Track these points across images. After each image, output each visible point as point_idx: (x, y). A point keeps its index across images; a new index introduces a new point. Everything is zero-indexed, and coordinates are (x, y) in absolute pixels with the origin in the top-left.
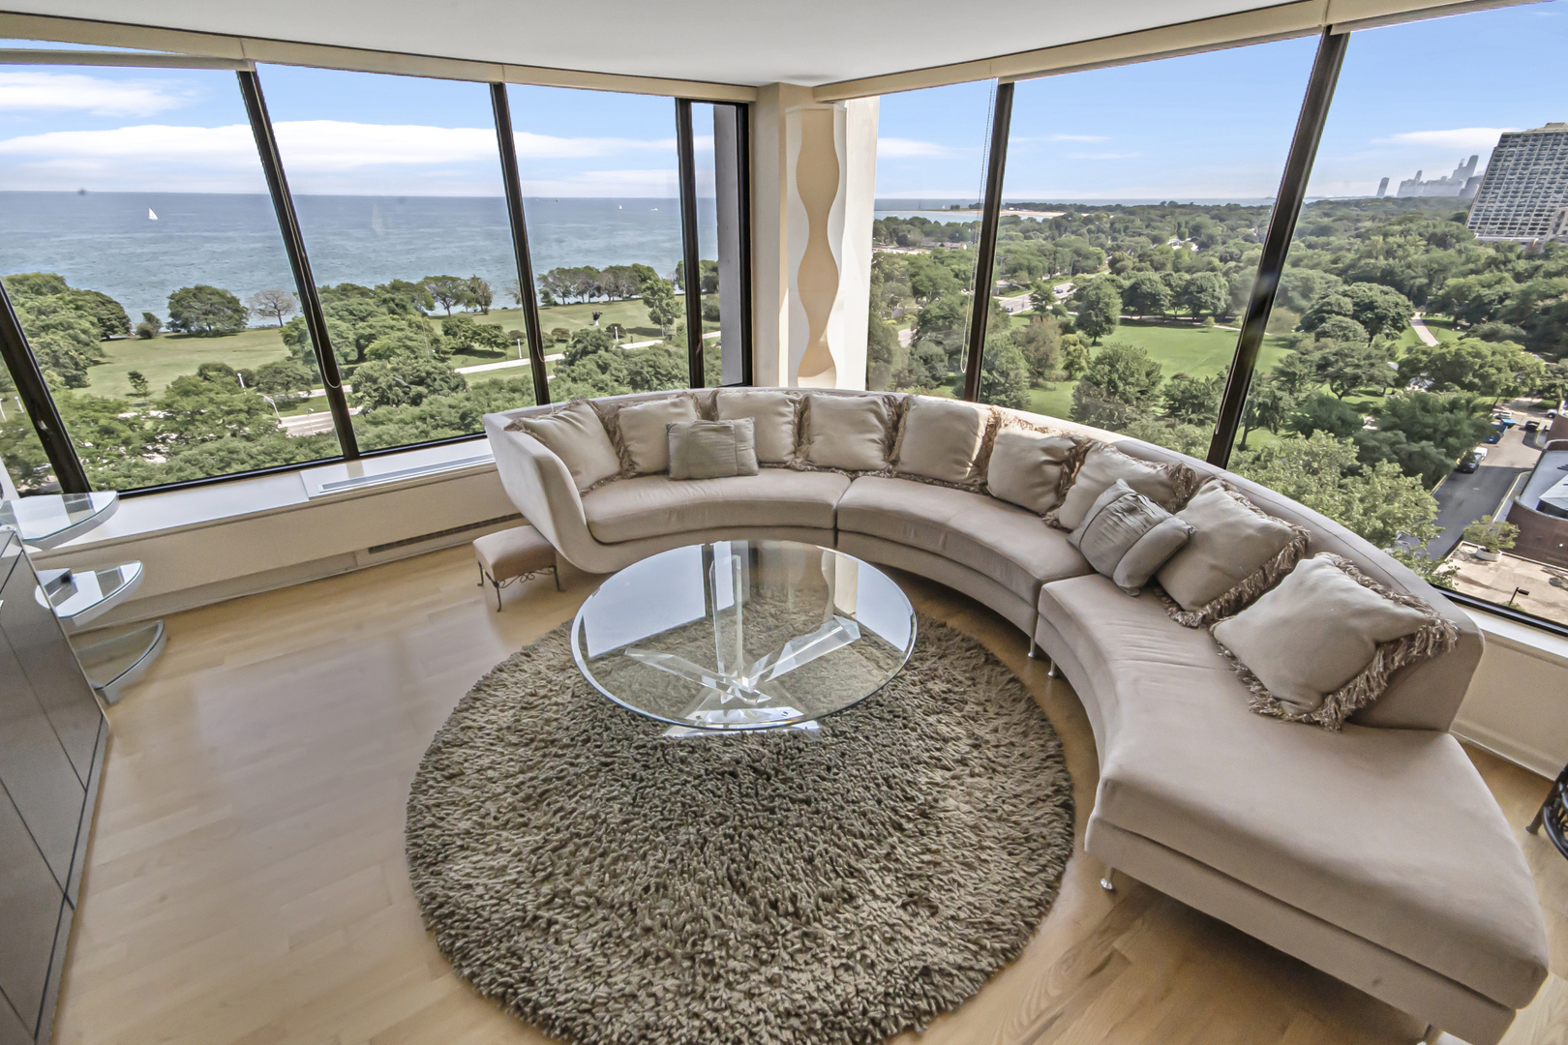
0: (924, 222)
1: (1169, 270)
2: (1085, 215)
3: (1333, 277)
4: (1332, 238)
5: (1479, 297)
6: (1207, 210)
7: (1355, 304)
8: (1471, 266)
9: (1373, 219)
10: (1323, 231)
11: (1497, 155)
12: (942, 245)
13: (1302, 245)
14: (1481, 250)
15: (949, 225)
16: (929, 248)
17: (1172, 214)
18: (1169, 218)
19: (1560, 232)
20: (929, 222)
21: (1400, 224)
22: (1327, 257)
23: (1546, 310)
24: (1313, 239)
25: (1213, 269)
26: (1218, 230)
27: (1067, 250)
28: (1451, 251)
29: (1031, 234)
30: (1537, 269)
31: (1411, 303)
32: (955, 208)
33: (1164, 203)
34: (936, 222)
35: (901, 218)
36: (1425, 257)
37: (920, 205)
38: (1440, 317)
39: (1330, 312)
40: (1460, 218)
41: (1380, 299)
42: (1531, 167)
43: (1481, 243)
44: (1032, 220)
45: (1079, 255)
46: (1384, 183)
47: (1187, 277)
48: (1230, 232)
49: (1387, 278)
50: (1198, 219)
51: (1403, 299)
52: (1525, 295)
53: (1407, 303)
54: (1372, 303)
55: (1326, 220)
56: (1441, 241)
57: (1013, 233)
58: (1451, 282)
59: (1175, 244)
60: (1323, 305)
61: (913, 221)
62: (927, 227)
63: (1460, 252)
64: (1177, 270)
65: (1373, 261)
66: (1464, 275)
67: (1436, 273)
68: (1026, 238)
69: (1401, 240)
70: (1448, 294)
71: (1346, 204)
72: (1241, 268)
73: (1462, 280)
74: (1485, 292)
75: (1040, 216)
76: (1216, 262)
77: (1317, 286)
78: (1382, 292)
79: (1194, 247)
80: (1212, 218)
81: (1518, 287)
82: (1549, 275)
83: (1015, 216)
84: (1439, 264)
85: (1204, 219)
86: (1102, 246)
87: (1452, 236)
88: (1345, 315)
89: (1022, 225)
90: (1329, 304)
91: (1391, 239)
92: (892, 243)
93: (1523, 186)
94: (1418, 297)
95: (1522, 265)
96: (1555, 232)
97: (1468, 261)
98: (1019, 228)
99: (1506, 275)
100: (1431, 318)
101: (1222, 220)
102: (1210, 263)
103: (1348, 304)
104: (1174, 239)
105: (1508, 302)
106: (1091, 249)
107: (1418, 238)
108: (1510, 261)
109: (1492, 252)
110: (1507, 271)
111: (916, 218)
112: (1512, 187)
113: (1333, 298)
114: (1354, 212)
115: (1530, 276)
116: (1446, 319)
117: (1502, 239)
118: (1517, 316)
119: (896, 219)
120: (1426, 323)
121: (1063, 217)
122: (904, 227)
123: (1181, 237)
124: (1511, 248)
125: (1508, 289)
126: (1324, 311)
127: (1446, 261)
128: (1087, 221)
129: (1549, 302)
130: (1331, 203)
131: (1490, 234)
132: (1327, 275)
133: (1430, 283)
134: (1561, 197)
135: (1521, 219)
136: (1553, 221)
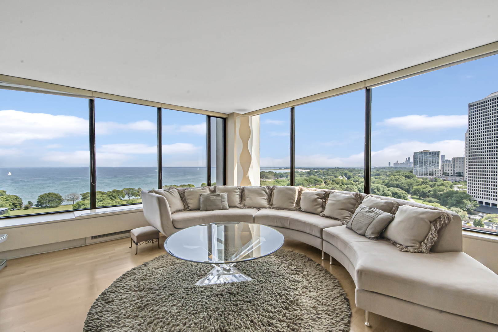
0: (272, 172)
1: (341, 184)
2: (316, 171)
3: (384, 186)
4: (381, 176)
5: (423, 191)
6: (347, 169)
7: (392, 193)
8: (418, 183)
9: (390, 172)
10: (378, 175)
11: (414, 157)
12: (278, 178)
13: (374, 178)
14: (419, 179)
15: (279, 173)
16: (274, 179)
17: (338, 170)
18: (338, 171)
19: (437, 175)
20: (274, 172)
21: (397, 173)
22: (381, 181)
23: (441, 195)
24: (376, 177)
25: (352, 184)
26: (351, 174)
27: (312, 179)
28: (412, 180)
29: (302, 175)
30: (435, 184)
31: (406, 193)
32: (280, 169)
35: (266, 171)
36: (405, 181)
38: (415, 196)
40: (411, 172)
41: (398, 192)
42: (424, 160)
43: (418, 178)
44: (302, 172)
45: (316, 181)
46: (390, 163)
47: (346, 186)
48: (355, 175)
49: (398, 186)
50: (345, 172)
51: (404, 192)
52: (435, 191)
53: (405, 193)
54: (396, 193)
55: (378, 172)
56: (408, 177)
58: (415, 187)
59: (341, 178)
60: (384, 193)
61: (269, 172)
62: (273, 174)
63: (414, 180)
64: (343, 184)
65: (393, 182)
66: (418, 186)
67: (411, 185)
68: (301, 176)
69: (398, 177)
70: (415, 190)
71: (382, 168)
72: (360, 184)
74: (424, 190)
75: (304, 171)
76: (353, 182)
77: (381, 188)
78: (398, 190)
79: (346, 179)
80: (349, 171)
81: (432, 189)
82: (438, 186)
83: (297, 171)
84: (410, 183)
85: (347, 171)
86: (321, 178)
87: (411, 176)
90: (385, 193)
91: (395, 177)
92: (264, 178)
93: (423, 164)
94: (408, 191)
95: (431, 183)
96: (436, 175)
98: (298, 174)
99: (428, 186)
100: (413, 197)
101: (352, 172)
102: (351, 182)
103: (390, 193)
104: (341, 177)
105: (431, 193)
106: (319, 179)
107: (402, 176)
108: (427, 182)
109: (422, 180)
110: (428, 184)
111: (270, 171)
112: (421, 164)
113: (386, 191)
114: (384, 170)
115: (434, 186)
116: (417, 197)
117: (423, 177)
118: (435, 196)
119: (264, 172)
120: (412, 198)
121: (310, 171)
122: (267, 174)
123: (342, 176)
124: (426, 179)
125: (430, 189)
127: (411, 182)
128: (316, 172)
129: (441, 193)
130: (378, 168)
131: (420, 176)
132: (382, 186)
133: (409, 188)
134: (433, 167)
135: (426, 172)
136: (434, 173)
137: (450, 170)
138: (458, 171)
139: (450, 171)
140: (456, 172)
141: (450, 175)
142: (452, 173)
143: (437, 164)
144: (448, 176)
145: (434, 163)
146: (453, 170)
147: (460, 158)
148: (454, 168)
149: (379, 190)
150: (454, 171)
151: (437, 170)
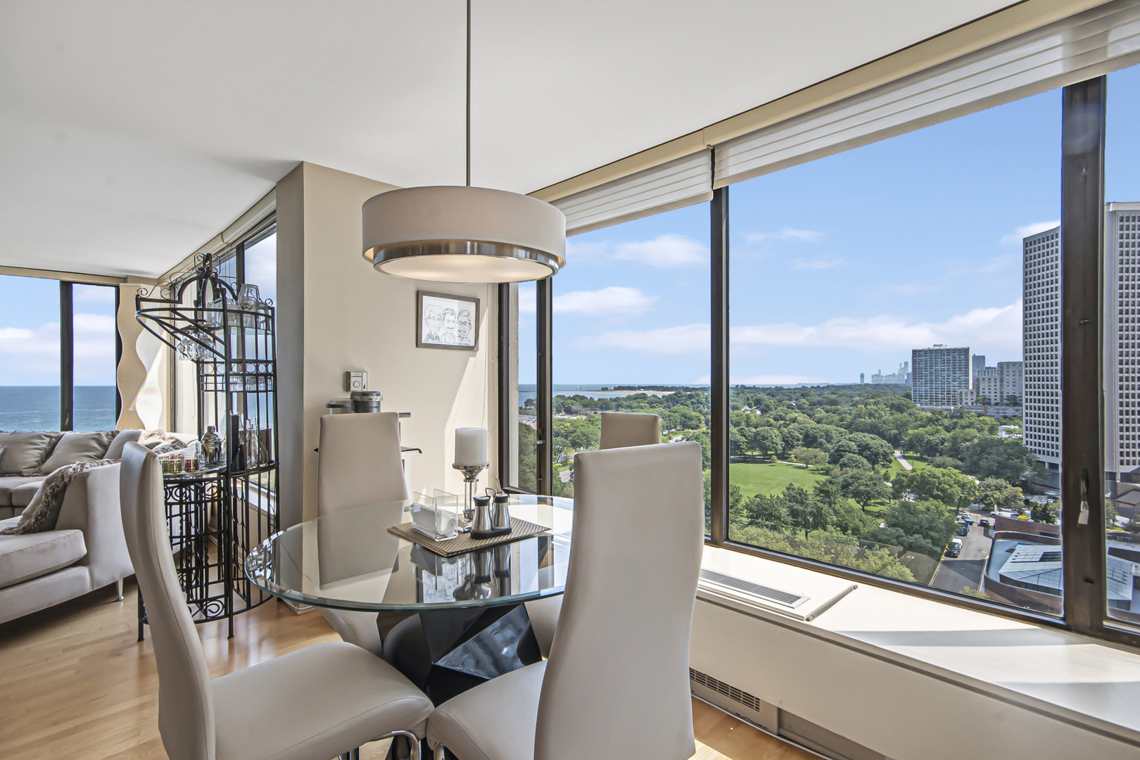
0: (583, 398)
1: (743, 425)
2: (688, 393)
3: (843, 430)
4: (839, 407)
5: (929, 441)
6: (764, 390)
7: (858, 446)
8: (919, 423)
9: (860, 395)
10: (833, 403)
11: (914, 362)
12: (595, 413)
13: (822, 410)
14: (923, 414)
15: (600, 399)
16: (586, 415)
17: (743, 392)
18: (741, 395)
19: (963, 403)
20: (586, 398)
21: (873, 398)
22: (837, 418)
23: (968, 448)
24: (828, 407)
25: (771, 425)
26: (771, 401)
27: (677, 414)
28: (905, 414)
29: (654, 405)
30: (956, 423)
31: (890, 445)
32: (605, 389)
33: (737, 386)
34: (591, 398)
36: (891, 418)
37: (581, 388)
38: (911, 454)
39: (845, 451)
40: (906, 395)
41: (871, 442)
42: (934, 367)
43: (923, 410)
44: (654, 396)
45: (686, 418)
46: (862, 376)
47: (753, 430)
48: (779, 404)
49: (873, 430)
50: (759, 396)
51: (884, 442)
52: (954, 439)
53: (888, 445)
54: (867, 445)
55: (834, 396)
56: (899, 408)
57: (643, 405)
58: (911, 432)
59: (747, 411)
60: (839, 447)
61: (576, 397)
62: (584, 401)
63: (910, 414)
64: (748, 425)
65: (863, 420)
66: (917, 428)
67: (902, 426)
68: (651, 407)
69: (875, 408)
70: (911, 439)
71: (844, 387)
72: (788, 425)
73: (916, 431)
74: (931, 438)
75: (660, 394)
76: (772, 421)
77: (834, 436)
78: (871, 438)
79: (759, 412)
80: (768, 395)
81: (948, 435)
82: (963, 427)
83: (644, 394)
84: (901, 422)
85: (761, 395)
86: (700, 412)
87: (903, 405)
88: (854, 453)
89: (648, 399)
90: (843, 446)
91: (869, 407)
93: (934, 377)
94: (895, 442)
95: (946, 422)
96: (961, 404)
97: (916, 420)
98: (645, 401)
99: (939, 427)
100: (906, 455)
101: (773, 396)
102: (768, 422)
103: (854, 446)
104: (746, 407)
105: (946, 444)
106: (693, 413)
107: (884, 406)
108: (939, 420)
110: (940, 425)
112: (928, 377)
113: (844, 442)
114: (849, 392)
115: (954, 428)
116: (915, 455)
117: (934, 407)
118: (955, 452)
120: (905, 457)
121: (675, 394)
122: (569, 401)
123: (750, 406)
124: (940, 413)
125: (943, 436)
126: (841, 451)
127: (904, 420)
128: (690, 397)
129: (968, 444)
130: (835, 387)
131: (926, 404)
132: (838, 428)
133: (900, 433)
134: (956, 383)
135: (940, 396)
136: (958, 397)
137: (993, 391)
138: (1011, 394)
139: (993, 394)
140: (1005, 395)
141: (993, 402)
142: (998, 398)
143: (963, 378)
144: (989, 404)
145: (957, 375)
146: (998, 391)
147: (1014, 364)
148: (1001, 386)
149: (832, 438)
150: (1002, 393)
151: (964, 391)
